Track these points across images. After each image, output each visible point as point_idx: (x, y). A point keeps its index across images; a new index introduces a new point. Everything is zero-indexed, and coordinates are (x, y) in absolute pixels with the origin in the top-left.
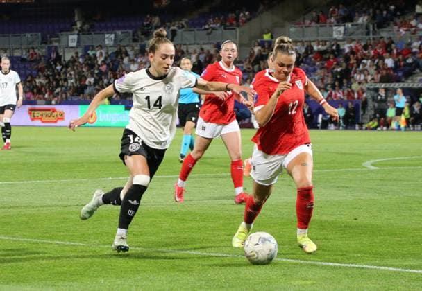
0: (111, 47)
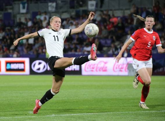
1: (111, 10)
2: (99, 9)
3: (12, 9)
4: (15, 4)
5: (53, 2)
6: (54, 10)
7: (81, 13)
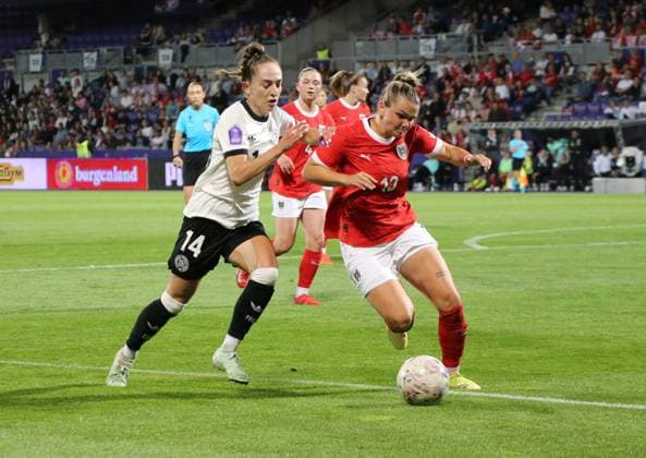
0: (91, 71)
1: (201, 67)
2: (179, 64)
3: (14, 64)
4: (19, 54)
5: (92, 51)
6: (93, 66)
7: (145, 73)
